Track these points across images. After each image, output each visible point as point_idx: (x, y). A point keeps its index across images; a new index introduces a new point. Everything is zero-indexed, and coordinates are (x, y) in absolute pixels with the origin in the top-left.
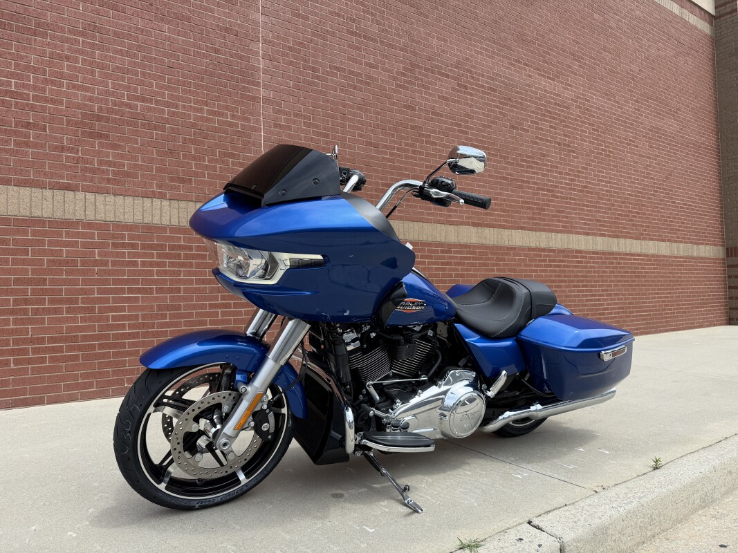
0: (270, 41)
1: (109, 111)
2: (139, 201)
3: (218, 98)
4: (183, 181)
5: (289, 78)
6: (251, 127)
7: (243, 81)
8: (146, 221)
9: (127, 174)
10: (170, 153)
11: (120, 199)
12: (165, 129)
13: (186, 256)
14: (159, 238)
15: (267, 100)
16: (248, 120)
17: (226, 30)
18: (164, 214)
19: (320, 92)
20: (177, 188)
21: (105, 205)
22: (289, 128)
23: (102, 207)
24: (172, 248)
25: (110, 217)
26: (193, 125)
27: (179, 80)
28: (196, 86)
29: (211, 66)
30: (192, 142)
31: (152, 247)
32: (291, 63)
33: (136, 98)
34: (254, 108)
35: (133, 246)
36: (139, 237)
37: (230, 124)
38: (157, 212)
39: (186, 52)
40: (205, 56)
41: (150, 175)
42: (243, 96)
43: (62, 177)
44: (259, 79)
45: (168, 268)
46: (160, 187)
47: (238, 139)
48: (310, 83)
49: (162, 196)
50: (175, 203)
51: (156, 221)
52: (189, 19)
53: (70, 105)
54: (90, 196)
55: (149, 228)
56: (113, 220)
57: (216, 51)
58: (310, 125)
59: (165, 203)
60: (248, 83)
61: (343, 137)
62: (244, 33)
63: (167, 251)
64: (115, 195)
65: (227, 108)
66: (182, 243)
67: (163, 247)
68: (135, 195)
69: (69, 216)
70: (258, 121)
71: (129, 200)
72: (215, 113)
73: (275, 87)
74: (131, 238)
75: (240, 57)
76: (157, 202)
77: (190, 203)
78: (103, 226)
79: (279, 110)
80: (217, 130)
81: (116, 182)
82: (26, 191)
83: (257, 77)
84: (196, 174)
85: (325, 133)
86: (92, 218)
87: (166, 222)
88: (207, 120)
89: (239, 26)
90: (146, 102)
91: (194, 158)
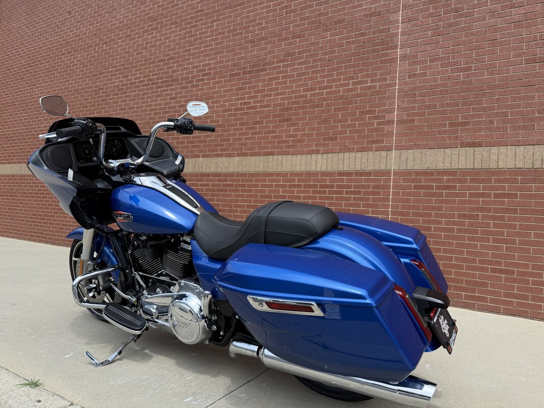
0: (410, 5)
1: (293, 103)
2: (304, 157)
3: (361, 71)
4: (331, 139)
5: (428, 29)
6: (387, 85)
7: (383, 49)
8: (307, 169)
9: (299, 141)
10: (325, 121)
11: (294, 157)
12: (323, 105)
13: (330, 192)
14: (314, 181)
15: (404, 57)
16: (385, 79)
17: (371, 15)
18: (318, 164)
19: (463, 29)
20: (327, 145)
21: (287, 161)
22: (424, 74)
23: (285, 163)
24: (321, 186)
25: (289, 169)
26: (342, 97)
27: (334, 68)
28: (346, 67)
29: (358, 48)
30: (340, 109)
31: (310, 186)
32: (430, 15)
33: (307, 90)
34: (391, 68)
35: (299, 186)
36: (303, 180)
37: (369, 88)
38: (314, 163)
39: (341, 45)
40: (353, 42)
41: (312, 139)
42: (382, 62)
43: (268, 148)
44: (397, 42)
45: (318, 201)
46: (316, 146)
47: (376, 98)
48: (450, 25)
49: (317, 152)
50: (325, 156)
51: (313, 169)
52: (343, 21)
53: (275, 106)
54: (280, 157)
55: (309, 174)
56: (290, 170)
57: (363, 34)
58: (448, 65)
59: (319, 156)
60: (387, 50)
61: (491, 64)
62: (386, 10)
63: (318, 189)
64: (292, 155)
65: (368, 76)
66: (328, 183)
67: (316, 186)
68: (302, 153)
69: (270, 170)
70: (394, 78)
71: (299, 156)
72: (358, 83)
73: (413, 43)
74: (299, 181)
75: (381, 31)
76: (314, 156)
77: (335, 155)
78: (284, 174)
79: (415, 62)
80: (359, 95)
81: (293, 147)
82: (253, 158)
83: (395, 42)
84: (341, 133)
85: (467, 67)
86: (280, 170)
87: (318, 169)
88: (352, 90)
89: (383, 6)
90: (313, 90)
91: (340, 121)
